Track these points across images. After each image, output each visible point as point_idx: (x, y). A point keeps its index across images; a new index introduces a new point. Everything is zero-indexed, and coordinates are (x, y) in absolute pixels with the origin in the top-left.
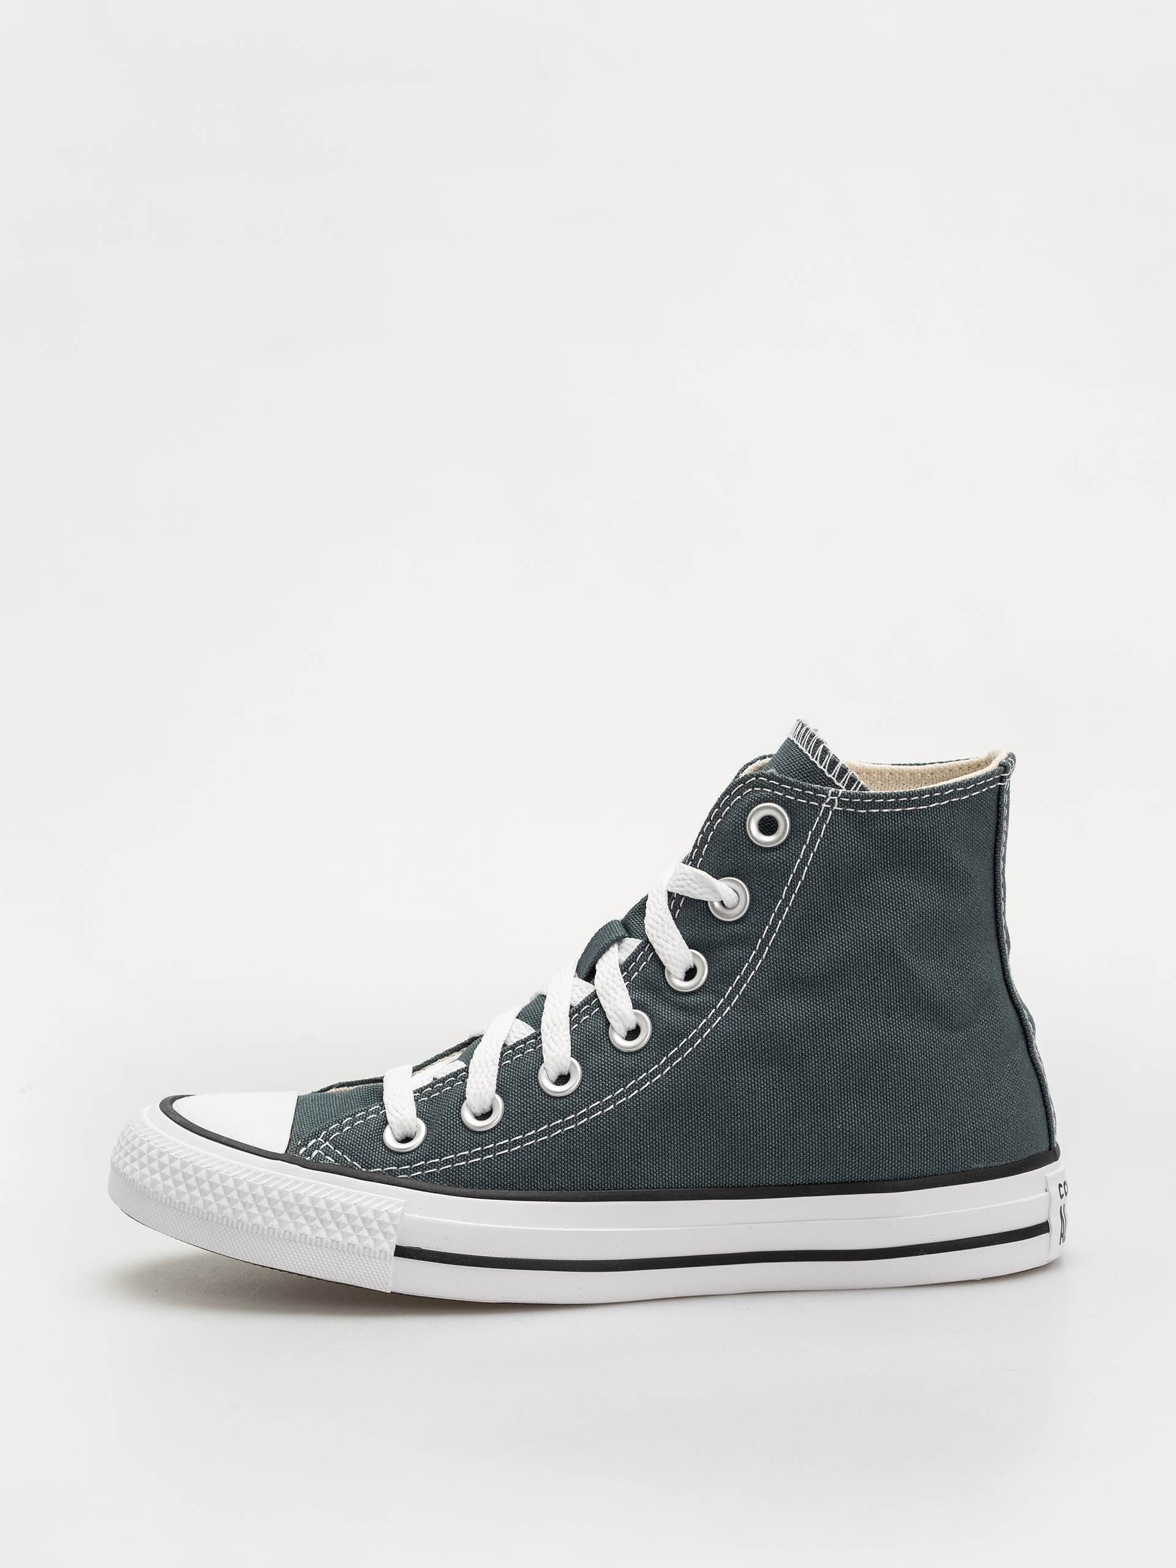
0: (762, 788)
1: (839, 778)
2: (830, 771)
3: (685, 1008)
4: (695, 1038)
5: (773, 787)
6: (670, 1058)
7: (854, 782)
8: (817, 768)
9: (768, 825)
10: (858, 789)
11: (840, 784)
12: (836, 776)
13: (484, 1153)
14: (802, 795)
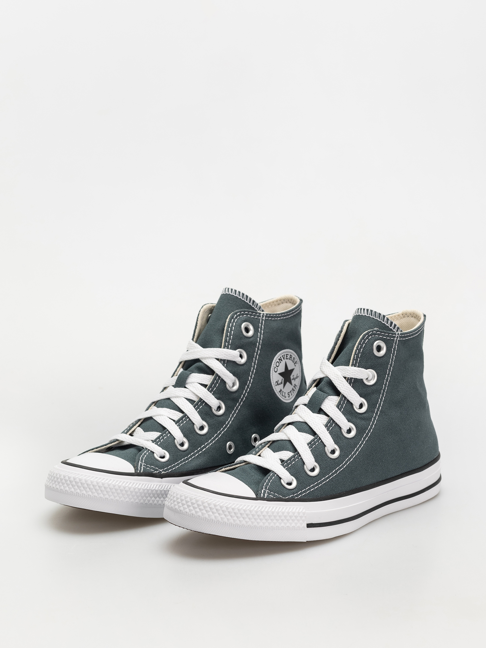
0: (375, 335)
1: (394, 328)
2: (391, 326)
3: (363, 419)
4: (370, 429)
5: (379, 335)
6: (364, 438)
7: (399, 328)
8: (386, 325)
9: (379, 348)
10: (400, 331)
11: (394, 330)
12: (393, 328)
13: (318, 484)
14: (388, 336)
